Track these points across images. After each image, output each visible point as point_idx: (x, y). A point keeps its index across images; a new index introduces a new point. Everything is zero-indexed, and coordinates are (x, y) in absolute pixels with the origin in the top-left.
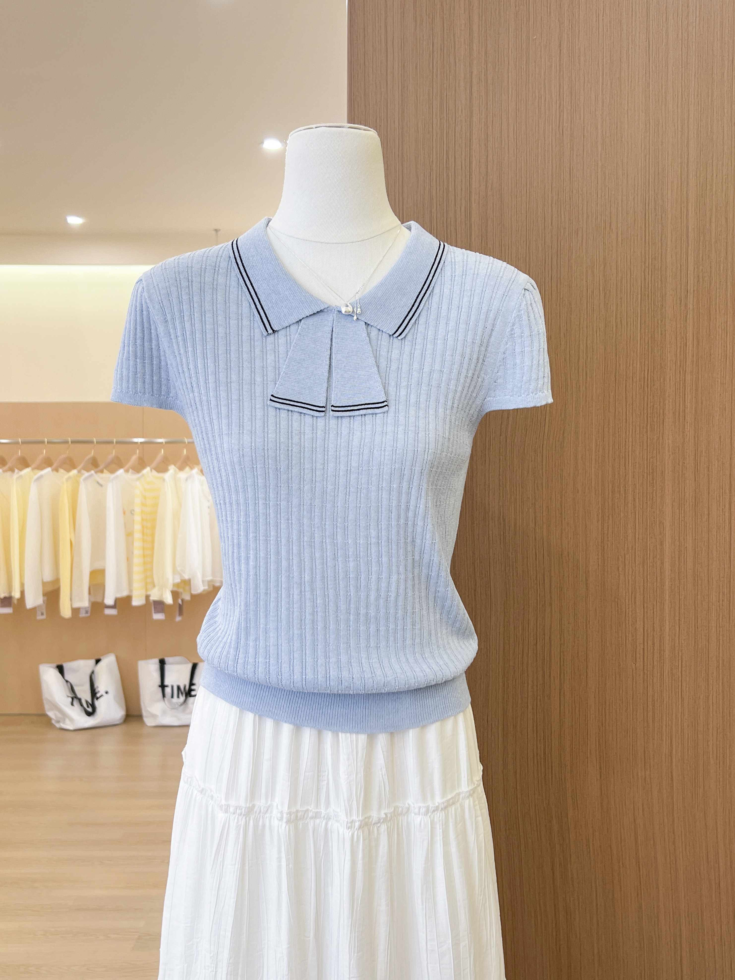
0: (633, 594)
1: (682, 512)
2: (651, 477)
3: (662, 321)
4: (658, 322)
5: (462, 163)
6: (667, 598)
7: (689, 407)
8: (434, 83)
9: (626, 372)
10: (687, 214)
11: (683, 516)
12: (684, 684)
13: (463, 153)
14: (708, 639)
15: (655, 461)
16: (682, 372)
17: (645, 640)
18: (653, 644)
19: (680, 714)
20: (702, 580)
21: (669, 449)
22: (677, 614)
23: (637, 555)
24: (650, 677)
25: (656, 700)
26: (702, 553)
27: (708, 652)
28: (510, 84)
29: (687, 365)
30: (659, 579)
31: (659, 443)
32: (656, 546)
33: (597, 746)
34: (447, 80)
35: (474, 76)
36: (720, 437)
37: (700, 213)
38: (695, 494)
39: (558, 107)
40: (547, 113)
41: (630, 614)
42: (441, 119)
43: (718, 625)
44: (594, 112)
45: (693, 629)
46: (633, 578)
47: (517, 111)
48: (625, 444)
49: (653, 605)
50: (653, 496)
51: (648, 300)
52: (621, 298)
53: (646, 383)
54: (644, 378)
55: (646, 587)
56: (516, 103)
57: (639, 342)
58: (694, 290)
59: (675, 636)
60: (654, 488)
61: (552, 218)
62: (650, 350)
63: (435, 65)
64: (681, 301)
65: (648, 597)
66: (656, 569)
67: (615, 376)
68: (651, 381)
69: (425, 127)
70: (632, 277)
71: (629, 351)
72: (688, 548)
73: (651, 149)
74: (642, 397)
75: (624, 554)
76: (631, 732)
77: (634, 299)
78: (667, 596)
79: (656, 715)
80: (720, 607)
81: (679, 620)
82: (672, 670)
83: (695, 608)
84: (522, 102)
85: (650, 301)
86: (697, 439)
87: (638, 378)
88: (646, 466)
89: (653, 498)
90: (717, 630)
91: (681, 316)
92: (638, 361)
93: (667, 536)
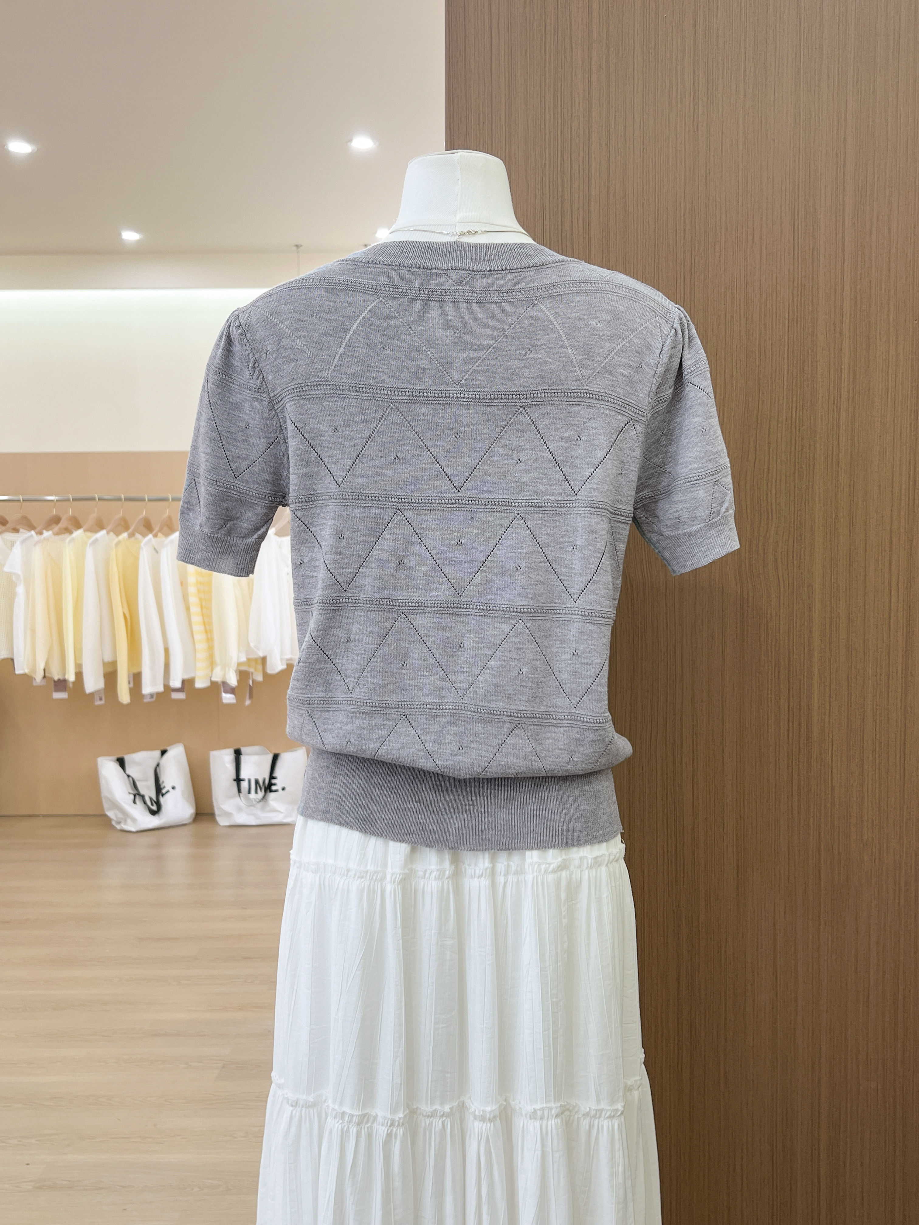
0: (777, 668)
1: (835, 573)
3: (812, 351)
4: (808, 351)
5: (579, 165)
6: (817, 673)
8: (547, 72)
9: (771, 412)
10: (843, 225)
11: (835, 577)
12: (835, 770)
13: (581, 154)
15: (804, 514)
16: (835, 410)
17: (791, 720)
18: (800, 725)
19: (829, 805)
20: (857, 651)
21: (819, 500)
22: (827, 690)
25: (802, 788)
26: (857, 620)
27: (863, 733)
28: (636, 71)
30: (806, 650)
31: (808, 493)
32: (804, 613)
33: (735, 841)
34: (562, 68)
35: (593, 63)
36: (880, 486)
37: (858, 223)
38: (850, 551)
39: (692, 98)
40: (679, 106)
41: (773, 690)
42: (554, 114)
43: (875, 703)
44: (734, 105)
45: (846, 707)
46: (777, 649)
47: (644, 104)
49: (800, 680)
51: (797, 325)
52: (765, 324)
53: (793, 424)
54: (792, 417)
55: (792, 659)
56: (643, 95)
57: (786, 376)
58: (851, 314)
59: (825, 715)
61: (685, 230)
62: (799, 384)
63: (547, 50)
64: (835, 327)
65: (794, 670)
66: (804, 638)
67: (757, 416)
68: (799, 422)
69: (536, 124)
70: (779, 299)
71: (774, 387)
72: (841, 614)
73: (801, 148)
75: (767, 621)
76: (773, 825)
78: (816, 670)
79: (802, 807)
80: (877, 682)
82: (820, 754)
83: (848, 684)
84: (650, 93)
85: (799, 327)
86: (852, 489)
87: (784, 417)
88: (792, 520)
89: (800, 557)
90: (873, 708)
91: (835, 344)
92: (785, 397)
93: (817, 602)
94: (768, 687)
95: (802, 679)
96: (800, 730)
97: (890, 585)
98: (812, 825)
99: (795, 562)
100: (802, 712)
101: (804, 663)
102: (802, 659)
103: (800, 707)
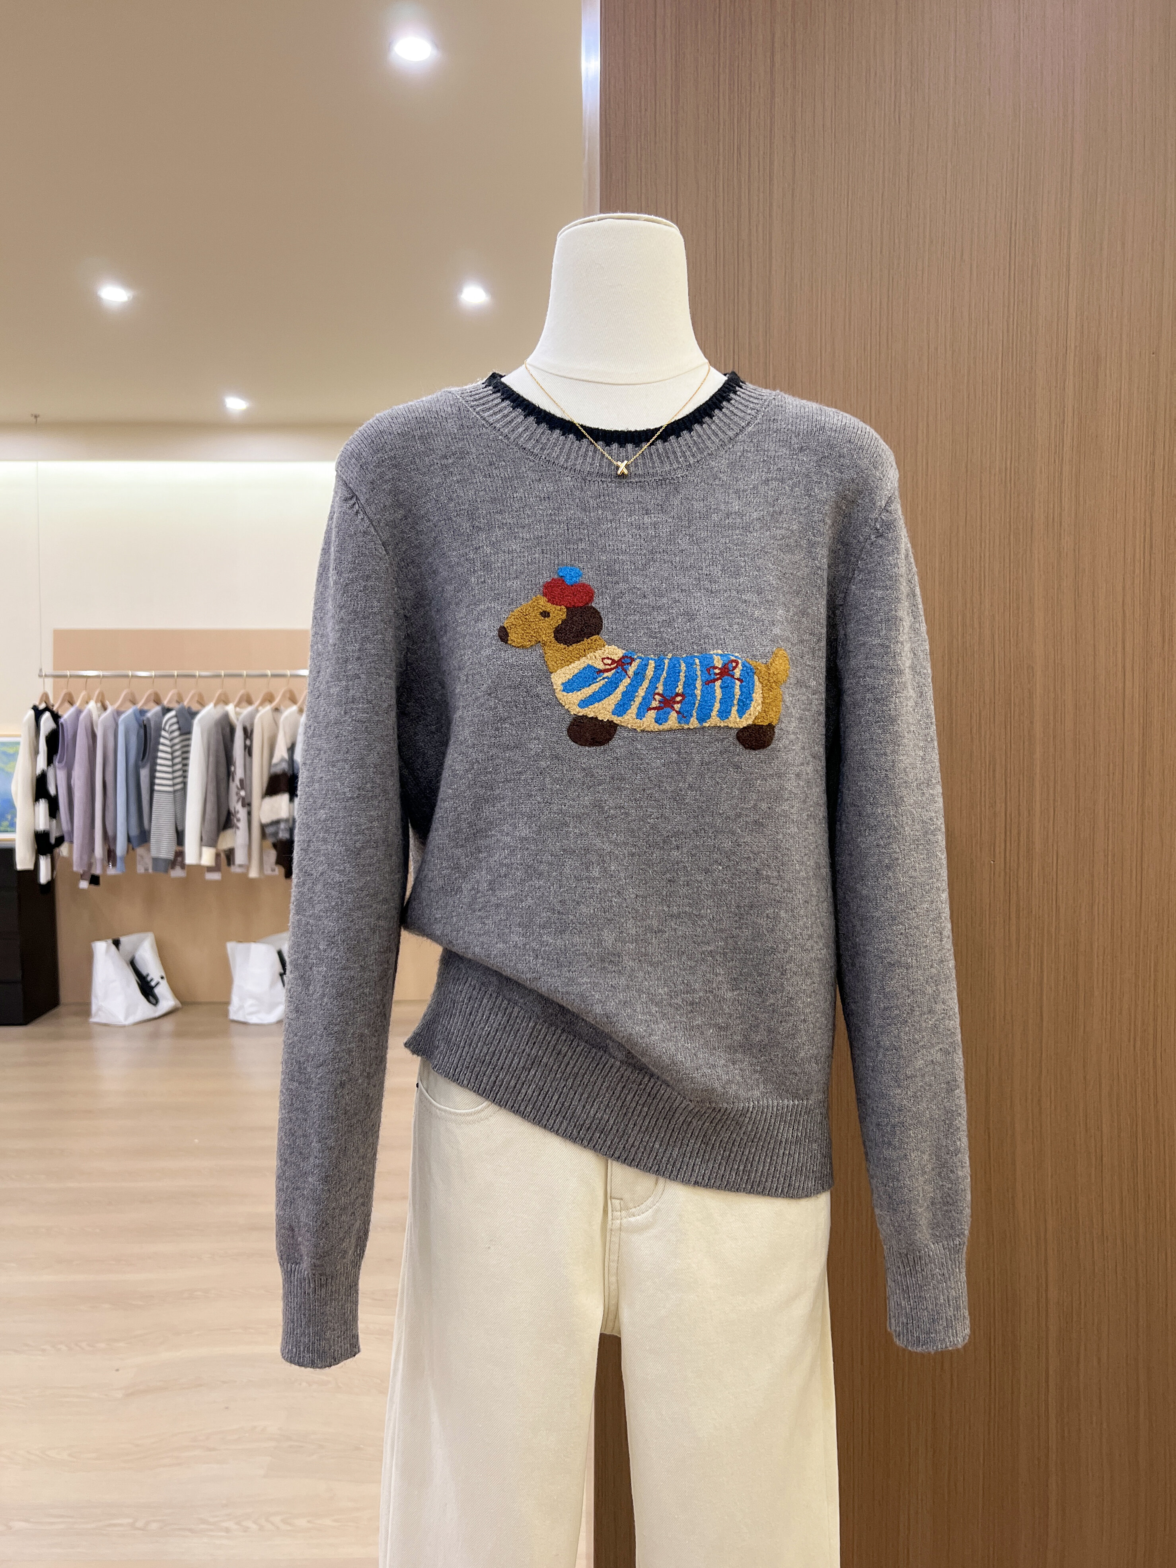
0: (991, 766)
1: (1059, 651)
2: (1015, 605)
3: (1030, 390)
4: (1025, 391)
6: (1039, 772)
7: (1066, 509)
9: (982, 462)
10: (1069, 238)
11: (1059, 657)
12: (1060, 888)
13: (761, 149)
14: (1094, 828)
15: (1021, 582)
16: (1057, 461)
17: (1008, 828)
18: (1019, 834)
19: (1053, 930)
20: (1085, 746)
21: (1039, 567)
22: (1051, 793)
23: (997, 713)
24: (1014, 879)
25: (1021, 909)
26: (1085, 709)
27: (1093, 845)
29: (1065, 449)
30: (1027, 743)
31: (1026, 559)
32: (1023, 700)
36: (1110, 550)
38: (1076, 627)
39: (893, 84)
40: (878, 93)
41: (987, 792)
43: (1107, 806)
45: (1073, 813)
48: (980, 560)
49: (1019, 781)
50: (1018, 631)
52: (975, 358)
58: (1076, 347)
59: (1049, 822)
60: (1020, 620)
62: (1014, 430)
65: (1012, 769)
67: (966, 467)
71: (985, 433)
74: (1003, 495)
75: (980, 710)
77: (993, 360)
78: (1038, 768)
79: (1021, 932)
80: (1109, 782)
81: (1054, 800)
82: (1043, 868)
83: (1076, 785)
85: (1015, 361)
86: (1077, 552)
87: (997, 469)
88: (1008, 590)
89: (1017, 634)
90: (1105, 814)
91: (1057, 383)
92: (998, 444)
93: (1038, 686)
94: (981, 788)
95: (1021, 779)
96: (1019, 840)
97: (1124, 667)
98: (1032, 953)
99: (1012, 640)
100: (1021, 819)
101: (1023, 759)
102: (1022, 754)
103: (1019, 814)
